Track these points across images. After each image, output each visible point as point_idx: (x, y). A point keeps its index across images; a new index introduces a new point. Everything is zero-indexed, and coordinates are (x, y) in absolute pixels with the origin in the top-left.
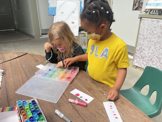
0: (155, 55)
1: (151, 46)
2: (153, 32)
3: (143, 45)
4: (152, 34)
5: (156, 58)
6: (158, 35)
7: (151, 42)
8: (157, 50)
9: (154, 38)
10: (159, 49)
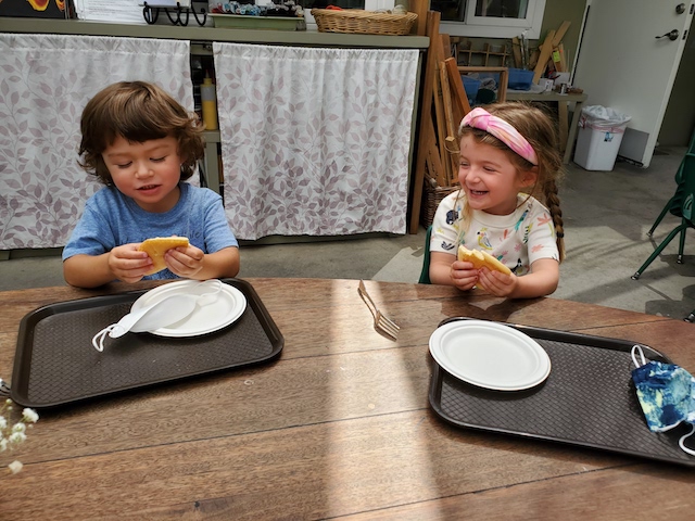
0: (55, 178)
1: (23, 145)
2: (5, 87)
4: (8, 99)
5: (66, 189)
6: (33, 97)
9: (20, 111)
10: (63, 154)
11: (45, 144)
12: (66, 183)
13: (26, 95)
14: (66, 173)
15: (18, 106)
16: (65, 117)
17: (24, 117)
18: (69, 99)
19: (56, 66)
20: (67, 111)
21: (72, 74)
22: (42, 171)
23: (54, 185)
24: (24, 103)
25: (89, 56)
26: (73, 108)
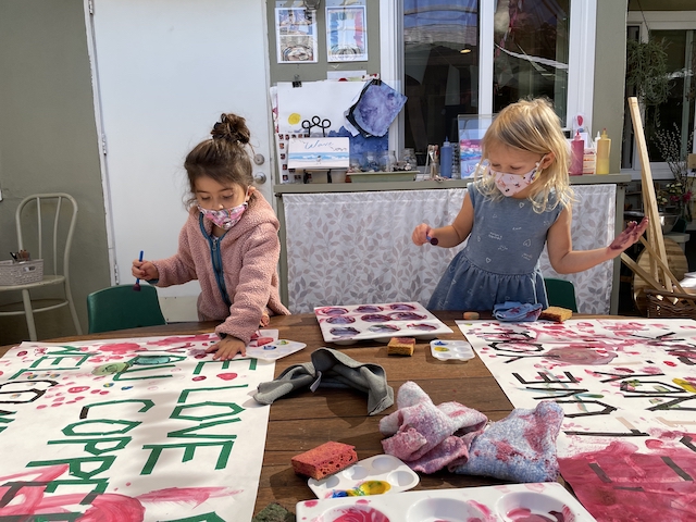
0: (346, 292)
1: (331, 267)
2: (326, 229)
3: (307, 271)
4: (326, 236)
5: (353, 299)
6: (342, 234)
7: (326, 256)
8: (349, 277)
9: (332, 244)
10: (355, 272)
11: (345, 266)
12: (354, 294)
13: (338, 233)
14: (355, 287)
15: (332, 240)
16: (361, 247)
17: (334, 247)
18: (364, 234)
19: (359, 213)
20: (362, 243)
21: (370, 217)
22: (340, 286)
23: (346, 296)
24: (336, 238)
25: (381, 206)
26: (366, 240)
